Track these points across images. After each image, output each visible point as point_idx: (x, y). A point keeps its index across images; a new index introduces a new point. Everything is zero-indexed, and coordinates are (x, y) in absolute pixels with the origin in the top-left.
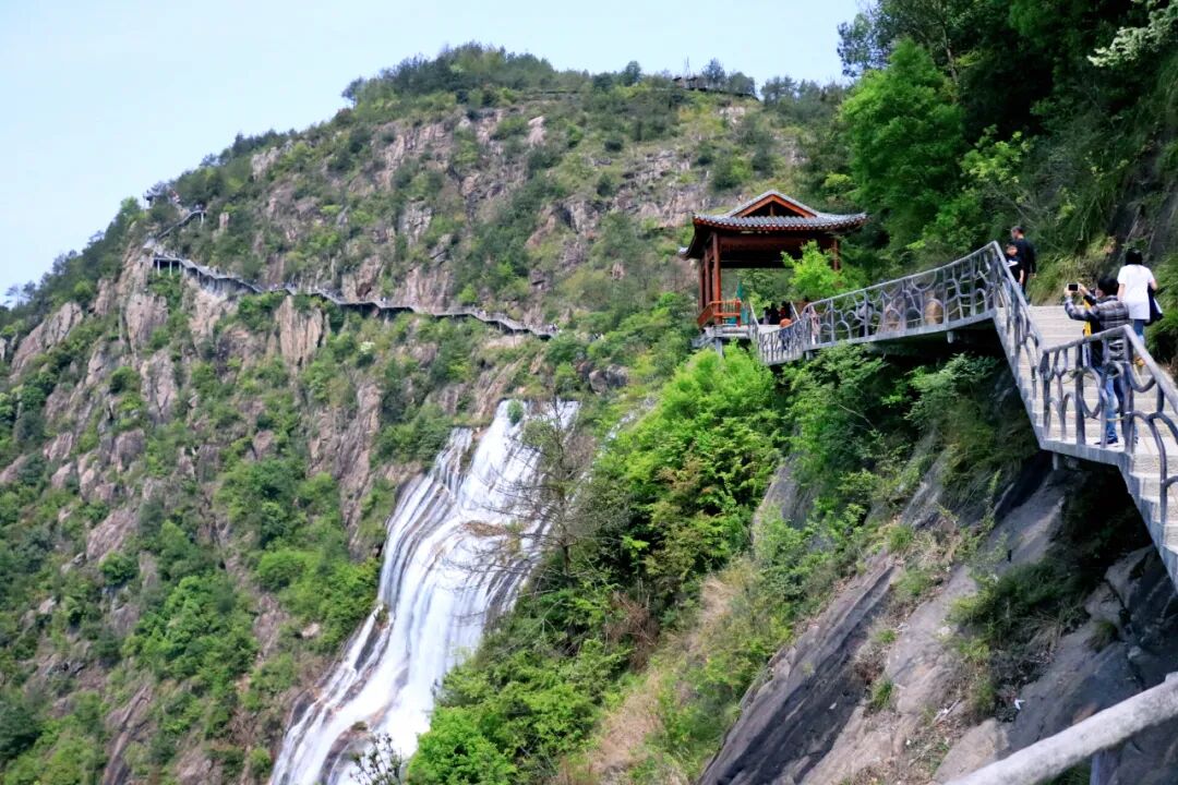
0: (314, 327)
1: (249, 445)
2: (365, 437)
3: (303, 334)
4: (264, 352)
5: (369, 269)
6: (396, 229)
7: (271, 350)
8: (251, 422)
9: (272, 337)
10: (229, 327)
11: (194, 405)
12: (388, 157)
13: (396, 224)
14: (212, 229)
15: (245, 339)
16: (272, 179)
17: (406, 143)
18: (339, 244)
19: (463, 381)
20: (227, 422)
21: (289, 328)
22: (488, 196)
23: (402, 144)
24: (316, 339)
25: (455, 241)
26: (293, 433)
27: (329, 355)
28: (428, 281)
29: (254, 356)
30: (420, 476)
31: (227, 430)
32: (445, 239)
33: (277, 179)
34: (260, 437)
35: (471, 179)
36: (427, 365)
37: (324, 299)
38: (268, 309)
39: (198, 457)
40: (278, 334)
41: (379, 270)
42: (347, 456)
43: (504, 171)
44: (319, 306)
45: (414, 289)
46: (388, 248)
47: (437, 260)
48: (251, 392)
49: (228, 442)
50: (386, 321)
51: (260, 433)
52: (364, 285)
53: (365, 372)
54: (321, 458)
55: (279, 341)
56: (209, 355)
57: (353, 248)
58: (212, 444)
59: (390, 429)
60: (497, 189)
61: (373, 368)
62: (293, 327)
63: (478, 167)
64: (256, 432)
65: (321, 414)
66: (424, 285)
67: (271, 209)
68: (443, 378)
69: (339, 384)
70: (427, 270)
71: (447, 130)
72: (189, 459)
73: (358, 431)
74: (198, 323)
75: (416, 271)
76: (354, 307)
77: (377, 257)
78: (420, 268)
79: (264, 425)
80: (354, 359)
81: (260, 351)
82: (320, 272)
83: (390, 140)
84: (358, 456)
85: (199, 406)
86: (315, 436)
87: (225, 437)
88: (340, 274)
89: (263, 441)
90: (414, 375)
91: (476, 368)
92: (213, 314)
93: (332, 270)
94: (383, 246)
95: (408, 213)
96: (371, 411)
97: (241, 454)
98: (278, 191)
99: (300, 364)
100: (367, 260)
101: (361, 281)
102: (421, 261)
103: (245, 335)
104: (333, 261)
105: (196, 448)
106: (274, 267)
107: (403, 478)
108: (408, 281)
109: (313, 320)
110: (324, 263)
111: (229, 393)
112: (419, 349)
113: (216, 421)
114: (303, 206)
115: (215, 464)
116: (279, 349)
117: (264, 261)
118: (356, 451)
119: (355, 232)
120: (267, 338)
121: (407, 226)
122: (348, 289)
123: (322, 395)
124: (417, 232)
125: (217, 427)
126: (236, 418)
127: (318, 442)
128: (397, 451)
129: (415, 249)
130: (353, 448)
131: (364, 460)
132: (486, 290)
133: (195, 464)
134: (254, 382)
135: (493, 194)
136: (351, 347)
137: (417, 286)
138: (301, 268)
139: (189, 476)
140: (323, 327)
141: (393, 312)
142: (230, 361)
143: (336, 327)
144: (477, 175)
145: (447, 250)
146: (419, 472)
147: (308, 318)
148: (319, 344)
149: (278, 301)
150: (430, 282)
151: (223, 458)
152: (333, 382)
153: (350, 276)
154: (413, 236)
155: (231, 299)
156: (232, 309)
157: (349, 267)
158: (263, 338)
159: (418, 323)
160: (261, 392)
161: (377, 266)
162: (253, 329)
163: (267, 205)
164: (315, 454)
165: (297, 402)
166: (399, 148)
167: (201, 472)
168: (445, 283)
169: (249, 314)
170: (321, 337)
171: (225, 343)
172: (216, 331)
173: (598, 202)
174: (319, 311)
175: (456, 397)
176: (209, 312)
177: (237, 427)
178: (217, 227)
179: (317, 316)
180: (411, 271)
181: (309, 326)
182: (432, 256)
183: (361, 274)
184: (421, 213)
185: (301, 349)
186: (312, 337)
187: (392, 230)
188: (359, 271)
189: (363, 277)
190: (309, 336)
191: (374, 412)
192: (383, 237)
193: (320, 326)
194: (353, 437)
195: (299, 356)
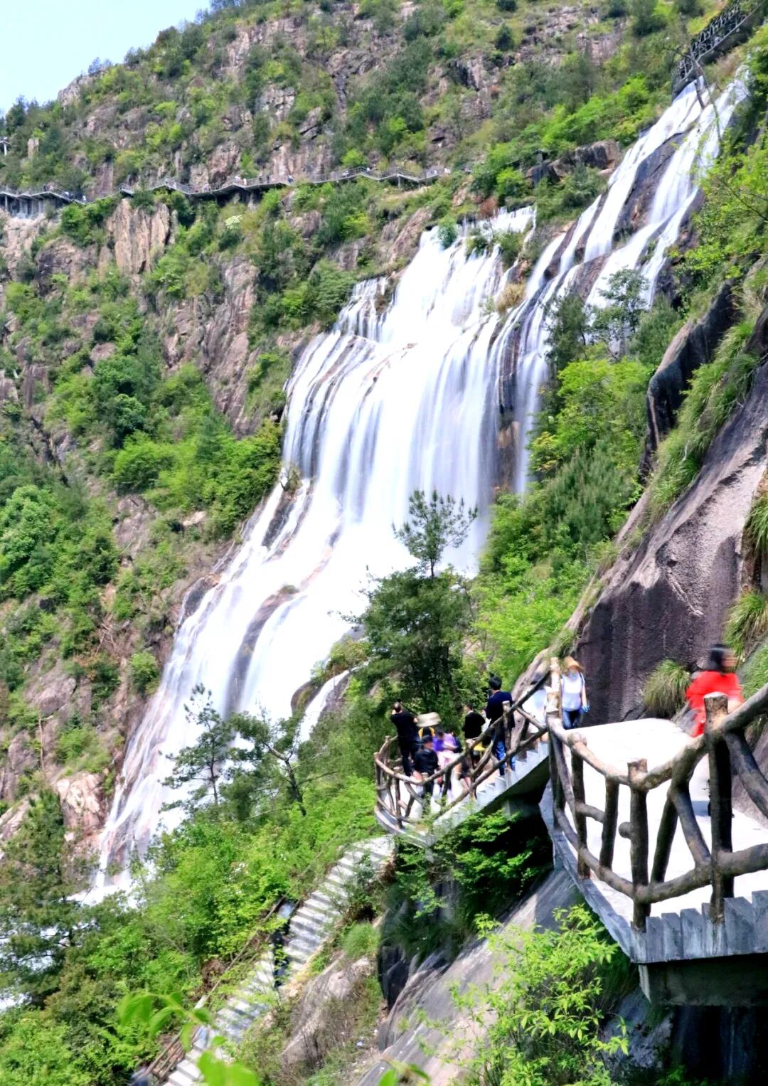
0: (160, 224)
1: (87, 361)
2: (239, 319)
3: (146, 232)
4: (96, 266)
5: (221, 158)
6: (253, 113)
7: (103, 264)
8: (86, 335)
9: (105, 249)
10: (51, 242)
11: (12, 329)
12: (232, 53)
13: (252, 107)
14: (21, 158)
15: (71, 253)
16: (88, 102)
17: (251, 38)
18: (185, 135)
19: (362, 236)
20: (54, 338)
21: (126, 235)
22: (361, 72)
23: (246, 39)
24: (162, 237)
25: (327, 116)
26: (139, 341)
27: (181, 249)
28: (299, 157)
29: (84, 273)
30: (321, 335)
31: (57, 346)
32: (316, 113)
33: (95, 102)
34: (99, 350)
35: (339, 56)
36: (309, 235)
37: (170, 191)
38: (97, 219)
39: (22, 380)
40: (111, 246)
41: (235, 158)
42: (216, 343)
43: (375, 44)
44: (164, 200)
45: (282, 168)
46: (244, 134)
47: (308, 135)
48: (82, 305)
49: (60, 360)
50: (251, 205)
51: (98, 346)
52: (218, 173)
53: (231, 253)
54: (180, 356)
55: (113, 253)
56: (29, 276)
57: (202, 137)
58: (40, 362)
59: (272, 298)
60: (371, 64)
61: (241, 248)
62: (132, 231)
63: (344, 44)
64: (93, 345)
65: (176, 310)
66: (295, 161)
67: (91, 127)
68: (336, 238)
69: (202, 271)
70: (296, 145)
71: (297, 25)
72: (11, 381)
73: (228, 314)
74: (11, 247)
75: (283, 149)
76: (206, 198)
77: (232, 143)
78: (289, 144)
79: (102, 337)
80: (215, 244)
81: (91, 265)
82: (162, 169)
83: (232, 37)
84: (231, 340)
85: (18, 329)
86: (171, 334)
87: (55, 354)
88: (187, 166)
89: (105, 354)
90: (295, 246)
91: (377, 223)
92: (28, 236)
93: (177, 165)
94: (239, 133)
95: (267, 94)
96: (244, 287)
97: (76, 370)
98: (97, 111)
99: (142, 270)
100: (221, 147)
101: (214, 170)
102: (289, 137)
103: (72, 250)
104: (177, 154)
105: (19, 372)
106: (102, 178)
107: (296, 344)
108: (275, 160)
109: (158, 216)
110: (166, 160)
111: (56, 311)
112: (299, 219)
113: (42, 338)
114: (131, 116)
115: (44, 384)
116: (113, 261)
117: (88, 173)
118: (227, 336)
119: (202, 120)
120: (99, 251)
121: (267, 108)
122: (199, 178)
123: (177, 287)
124: (278, 113)
125: (44, 344)
126: (67, 333)
127: (176, 338)
128: (285, 317)
129: (278, 125)
130: (224, 333)
131: (241, 341)
132: (374, 152)
133: (18, 388)
134: (85, 295)
135: (367, 70)
136: (208, 235)
137: (286, 164)
138: (138, 165)
139: (12, 400)
140: (170, 224)
141: (258, 193)
142: (54, 277)
143: (186, 221)
144: (345, 52)
145: (319, 125)
146: (319, 332)
147: (152, 213)
148: (166, 241)
149: (111, 208)
150: (303, 157)
151: (53, 378)
152: (187, 277)
153: (201, 166)
154: (275, 117)
155: (51, 217)
156: (54, 226)
157: (197, 157)
158: (94, 251)
159: (295, 195)
160: (95, 306)
161: (233, 153)
162: (80, 242)
163: (85, 125)
164: (172, 350)
165: (142, 308)
166: (244, 44)
167: (27, 397)
168: (320, 156)
169: (76, 225)
170: (168, 236)
171: (48, 259)
172: (35, 249)
173: (498, 57)
174: (164, 205)
175: (356, 253)
176: (23, 234)
177: (69, 343)
178: (25, 155)
179: (164, 211)
180: (277, 149)
181: (153, 224)
182: (302, 131)
183: (214, 162)
184: (282, 93)
185: (144, 251)
186: (157, 236)
187: (248, 113)
188: (210, 159)
189: (216, 166)
190: (153, 235)
191: (249, 288)
192: (237, 123)
193: (166, 222)
194: (223, 322)
195: (141, 261)
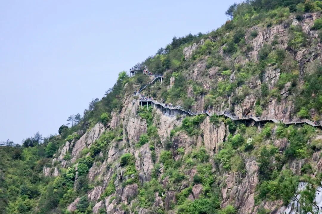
0: (222, 131)
1: (190, 191)
2: (251, 187)
3: (216, 135)
4: (196, 145)
5: (248, 102)
6: (262, 81)
7: (199, 144)
8: (191, 180)
9: (200, 137)
10: (178, 133)
11: (162, 172)
12: (255, 44)
13: (261, 78)
14: (167, 85)
15: (186, 139)
16: (195, 59)
17: (264, 36)
18: (232, 90)
19: (303, 158)
20: (179, 180)
21: (208, 132)
22: (311, 60)
23: (262, 37)
24: (222, 137)
25: (294, 85)
26: (212, 185)
27: (230, 146)
28: (280, 106)
29: (191, 147)
30: (283, 208)
31: (179, 184)
32: (289, 84)
33: (198, 59)
34: (196, 187)
35: (301, 52)
36: (282, 150)
37: (226, 118)
38: (197, 123)
39: (165, 197)
40: (202, 136)
41: (253, 102)
42: (242, 197)
43: (319, 46)
44: (223, 121)
45: (273, 111)
46: (257, 91)
47: (285, 95)
48: (190, 164)
49: (180, 190)
50: (259, 128)
51: (195, 185)
52: (246, 109)
53: (249, 154)
54: (228, 198)
55: (203, 140)
56: (168, 147)
57: (239, 91)
58: (172, 191)
59: (265, 183)
60: (316, 56)
61: (253, 152)
62: (210, 132)
63: (304, 46)
64: (193, 185)
65: (227, 175)
66: (278, 108)
67: (196, 73)
68: (292, 156)
69: (236, 160)
70: (279, 101)
71: (285, 27)
72: (161, 198)
73: (247, 184)
74: (163, 131)
75: (273, 102)
76: (241, 121)
77: (252, 95)
78: (276, 100)
79: (197, 181)
80: (243, 147)
81: (193, 144)
82: (223, 104)
83: (255, 35)
84: (248, 196)
85: (164, 172)
86: (225, 187)
87: (178, 187)
88: (233, 104)
89: (197, 189)
90: (276, 155)
91: (310, 150)
92: (169, 127)
93: (229, 103)
94: (255, 90)
95: (268, 72)
96: (254, 173)
97: (186, 196)
98: (198, 65)
99: (214, 150)
100: (247, 97)
101: (244, 108)
102: (276, 96)
103: (186, 137)
104: (229, 98)
105: (164, 193)
106: (199, 102)
107: (273, 208)
108: (269, 107)
109: (220, 128)
110: (225, 100)
111: (179, 165)
112: (278, 141)
113: (173, 179)
114: (212, 71)
115: (173, 201)
116: (203, 143)
117: (194, 99)
118: (247, 194)
119: (240, 83)
120: (197, 138)
121: (267, 79)
122: (238, 112)
123: (227, 166)
124: (273, 82)
125: (174, 182)
126: (183, 178)
127: (226, 189)
128: (269, 194)
129: (273, 90)
130: (245, 192)
131: (251, 198)
132: (313, 109)
133: (163, 201)
134: (191, 160)
135: (314, 59)
136: (241, 141)
137: (275, 109)
138: (213, 103)
139: (161, 207)
140: (226, 132)
141: (262, 123)
142: (179, 150)
143: (232, 131)
144: (304, 50)
145: (289, 90)
146: (282, 206)
147: (218, 127)
148: (224, 140)
149: (202, 120)
150: (282, 107)
151: (177, 198)
152: (232, 159)
153: (239, 105)
154: (271, 84)
155: (178, 119)
156: (179, 124)
157: (238, 101)
158: (195, 138)
159: (277, 128)
160: (195, 165)
161: (252, 100)
162: (190, 133)
163: (193, 72)
164: (225, 196)
165: (214, 170)
166: (260, 39)
167: (166, 206)
168: (290, 107)
169: (188, 127)
170: (225, 137)
171: (176, 141)
172: (172, 135)
174: (223, 123)
175: (300, 166)
176: (167, 125)
177: (184, 182)
178: (169, 84)
179: (223, 126)
180: (271, 101)
181: (219, 131)
182: (282, 93)
183: (244, 104)
184: (274, 72)
185: (215, 143)
186: (220, 137)
187: (259, 81)
188: (243, 103)
189: (245, 106)
190: (219, 136)
191: (256, 174)
192: (255, 85)
193: (224, 131)
194: (245, 187)
195: (214, 146)
